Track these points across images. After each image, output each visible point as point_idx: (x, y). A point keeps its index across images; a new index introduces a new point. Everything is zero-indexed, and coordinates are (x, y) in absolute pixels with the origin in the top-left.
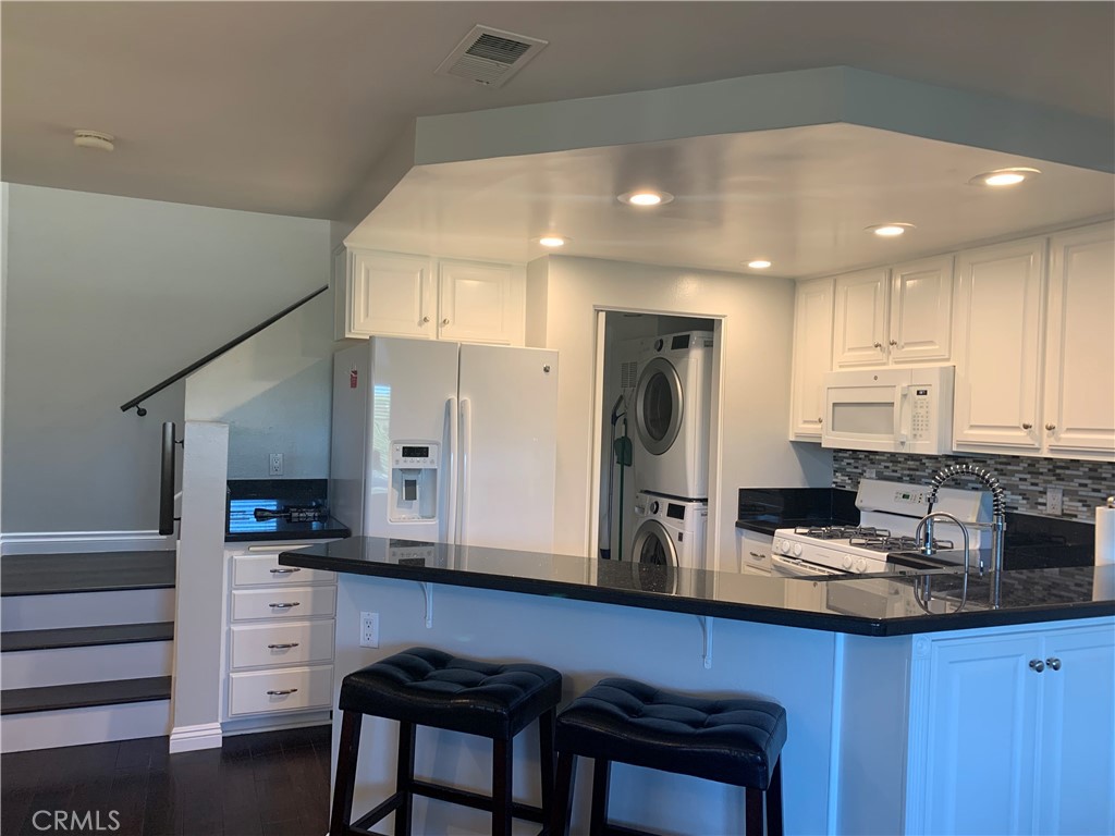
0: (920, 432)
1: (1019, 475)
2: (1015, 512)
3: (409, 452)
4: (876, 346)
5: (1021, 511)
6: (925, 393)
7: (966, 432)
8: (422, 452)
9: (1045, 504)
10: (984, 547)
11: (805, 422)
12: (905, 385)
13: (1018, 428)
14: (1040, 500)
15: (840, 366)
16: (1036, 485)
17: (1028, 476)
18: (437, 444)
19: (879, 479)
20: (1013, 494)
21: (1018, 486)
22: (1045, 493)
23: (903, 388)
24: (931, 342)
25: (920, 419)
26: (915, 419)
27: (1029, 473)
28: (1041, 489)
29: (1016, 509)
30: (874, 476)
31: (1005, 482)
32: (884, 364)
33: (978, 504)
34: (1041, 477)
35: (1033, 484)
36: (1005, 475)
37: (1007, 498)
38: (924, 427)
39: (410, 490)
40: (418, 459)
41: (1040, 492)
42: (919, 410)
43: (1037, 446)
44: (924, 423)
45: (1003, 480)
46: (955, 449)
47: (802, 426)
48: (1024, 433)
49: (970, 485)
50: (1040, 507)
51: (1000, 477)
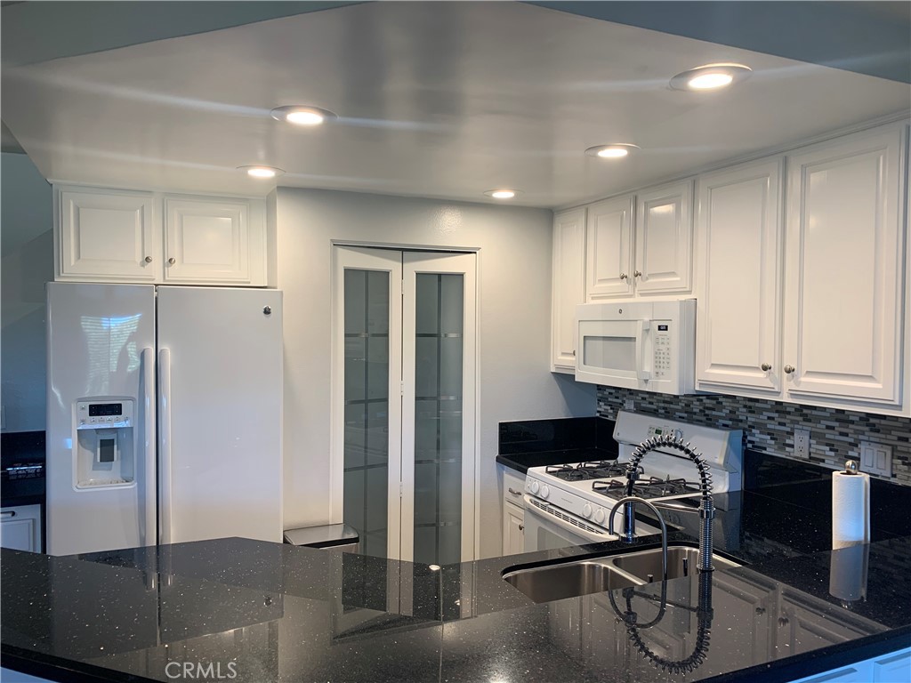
0: (662, 370)
1: (767, 414)
2: (764, 452)
3: (96, 410)
4: (622, 278)
5: (770, 452)
6: (666, 328)
7: (707, 371)
8: (115, 409)
9: (792, 446)
10: (731, 491)
11: (563, 354)
12: (647, 319)
13: (758, 368)
14: (788, 441)
15: (593, 298)
16: (784, 424)
17: (776, 415)
18: (132, 399)
19: (635, 412)
20: (761, 433)
21: (766, 425)
22: (793, 434)
23: (644, 323)
24: (673, 274)
25: (662, 356)
26: (657, 354)
27: (777, 412)
28: (789, 430)
29: (765, 449)
30: (632, 407)
31: (753, 420)
32: (631, 296)
33: (726, 444)
34: (788, 417)
35: (780, 424)
36: (753, 412)
37: (757, 436)
38: (665, 365)
39: (107, 448)
40: (109, 417)
41: (788, 433)
42: (661, 347)
43: (776, 390)
44: (665, 361)
45: (752, 419)
46: (697, 388)
47: (561, 359)
48: (762, 374)
49: (721, 422)
50: (788, 449)
51: (749, 415)
